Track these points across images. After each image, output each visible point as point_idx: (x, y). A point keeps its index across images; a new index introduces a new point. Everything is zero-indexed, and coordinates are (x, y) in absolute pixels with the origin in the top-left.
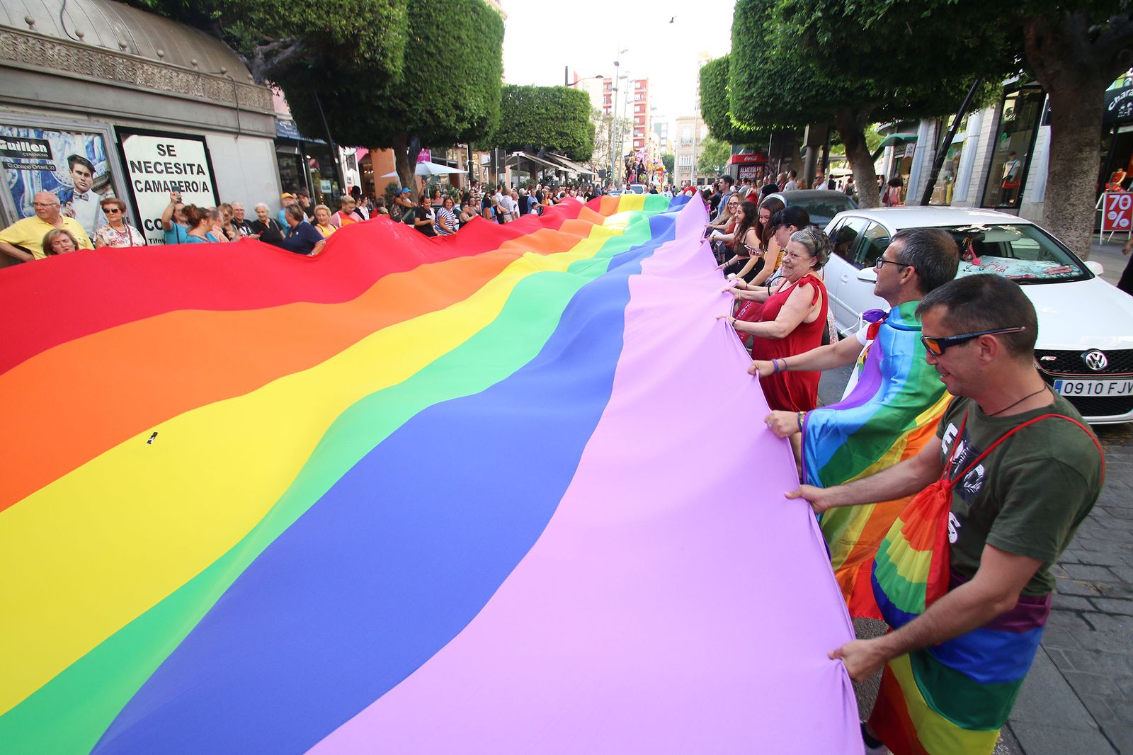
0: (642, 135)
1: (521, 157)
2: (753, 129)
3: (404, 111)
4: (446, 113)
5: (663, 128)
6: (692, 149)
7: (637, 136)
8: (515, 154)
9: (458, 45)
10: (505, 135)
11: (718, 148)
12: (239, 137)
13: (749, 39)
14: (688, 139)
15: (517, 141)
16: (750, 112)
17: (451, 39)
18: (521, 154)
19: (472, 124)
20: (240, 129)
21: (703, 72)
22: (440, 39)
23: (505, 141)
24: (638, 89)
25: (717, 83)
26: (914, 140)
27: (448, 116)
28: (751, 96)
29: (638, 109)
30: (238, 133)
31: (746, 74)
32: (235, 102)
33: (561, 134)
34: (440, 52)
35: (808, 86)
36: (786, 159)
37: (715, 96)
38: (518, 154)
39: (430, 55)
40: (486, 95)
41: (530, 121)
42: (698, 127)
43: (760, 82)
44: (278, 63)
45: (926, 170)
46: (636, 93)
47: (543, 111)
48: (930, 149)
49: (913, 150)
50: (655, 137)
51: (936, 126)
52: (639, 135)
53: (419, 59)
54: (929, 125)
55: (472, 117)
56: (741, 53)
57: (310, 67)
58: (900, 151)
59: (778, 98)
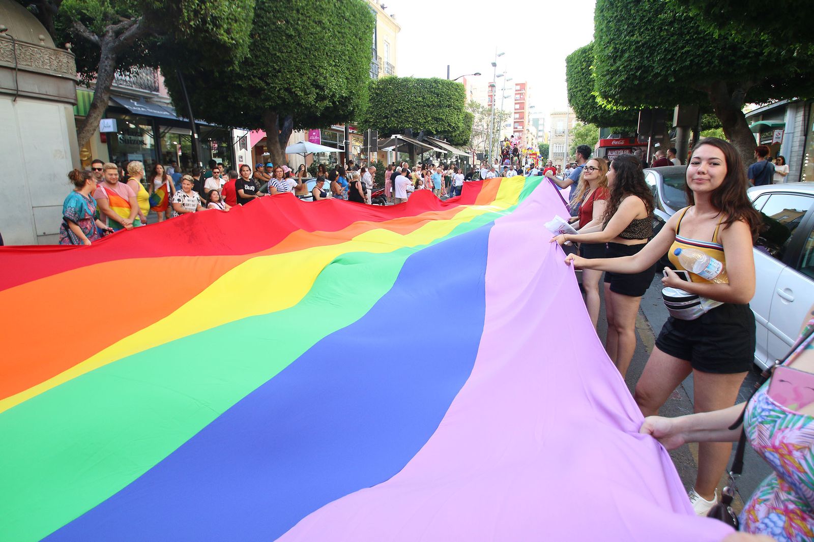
0: (522, 127)
1: (399, 139)
2: (620, 108)
3: (263, 89)
4: (305, 91)
5: (541, 122)
6: (564, 139)
7: (517, 128)
8: (393, 137)
9: (319, 29)
10: (385, 120)
11: (587, 135)
12: (18, 99)
13: (613, 13)
14: (562, 131)
15: (396, 125)
16: (616, 87)
17: (312, 23)
18: (399, 136)
19: (334, 103)
20: (17, 90)
21: (569, 60)
22: (299, 22)
23: (385, 125)
24: (518, 90)
25: (582, 69)
26: (782, 127)
27: (306, 94)
28: (618, 69)
29: (518, 106)
30: (16, 95)
31: (611, 48)
32: (14, 62)
33: (437, 120)
34: (299, 34)
35: (681, 57)
36: (657, 137)
37: (581, 81)
38: (396, 137)
39: (290, 37)
40: (350, 77)
41: (408, 108)
42: (570, 121)
43: (626, 55)
44: (125, 39)
45: (796, 154)
46: (516, 94)
47: (420, 99)
48: (799, 135)
49: (781, 136)
50: (533, 130)
51: (805, 113)
52: (519, 127)
53: (279, 41)
54: (797, 112)
55: (334, 95)
56: (605, 29)
57: (158, 43)
58: (767, 137)
59: (647, 70)
